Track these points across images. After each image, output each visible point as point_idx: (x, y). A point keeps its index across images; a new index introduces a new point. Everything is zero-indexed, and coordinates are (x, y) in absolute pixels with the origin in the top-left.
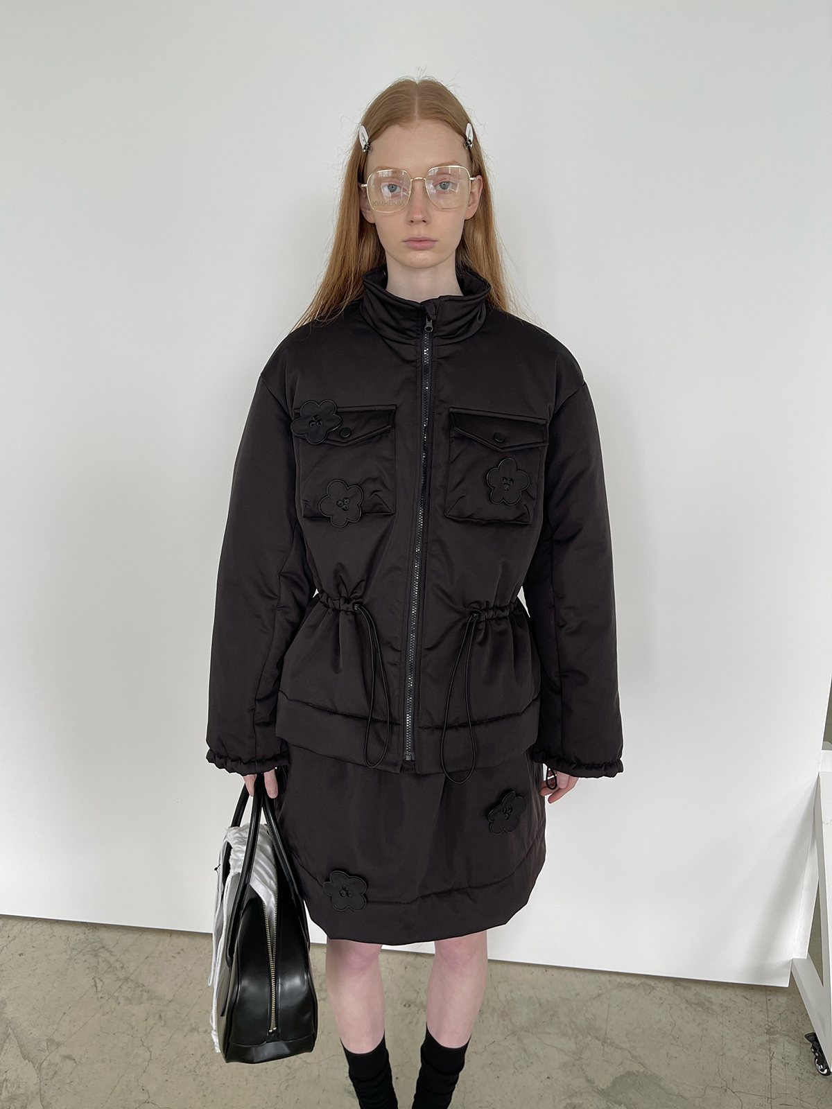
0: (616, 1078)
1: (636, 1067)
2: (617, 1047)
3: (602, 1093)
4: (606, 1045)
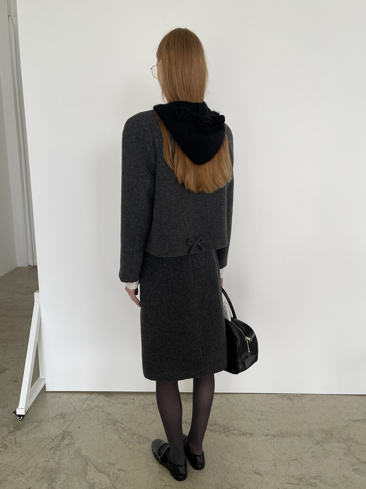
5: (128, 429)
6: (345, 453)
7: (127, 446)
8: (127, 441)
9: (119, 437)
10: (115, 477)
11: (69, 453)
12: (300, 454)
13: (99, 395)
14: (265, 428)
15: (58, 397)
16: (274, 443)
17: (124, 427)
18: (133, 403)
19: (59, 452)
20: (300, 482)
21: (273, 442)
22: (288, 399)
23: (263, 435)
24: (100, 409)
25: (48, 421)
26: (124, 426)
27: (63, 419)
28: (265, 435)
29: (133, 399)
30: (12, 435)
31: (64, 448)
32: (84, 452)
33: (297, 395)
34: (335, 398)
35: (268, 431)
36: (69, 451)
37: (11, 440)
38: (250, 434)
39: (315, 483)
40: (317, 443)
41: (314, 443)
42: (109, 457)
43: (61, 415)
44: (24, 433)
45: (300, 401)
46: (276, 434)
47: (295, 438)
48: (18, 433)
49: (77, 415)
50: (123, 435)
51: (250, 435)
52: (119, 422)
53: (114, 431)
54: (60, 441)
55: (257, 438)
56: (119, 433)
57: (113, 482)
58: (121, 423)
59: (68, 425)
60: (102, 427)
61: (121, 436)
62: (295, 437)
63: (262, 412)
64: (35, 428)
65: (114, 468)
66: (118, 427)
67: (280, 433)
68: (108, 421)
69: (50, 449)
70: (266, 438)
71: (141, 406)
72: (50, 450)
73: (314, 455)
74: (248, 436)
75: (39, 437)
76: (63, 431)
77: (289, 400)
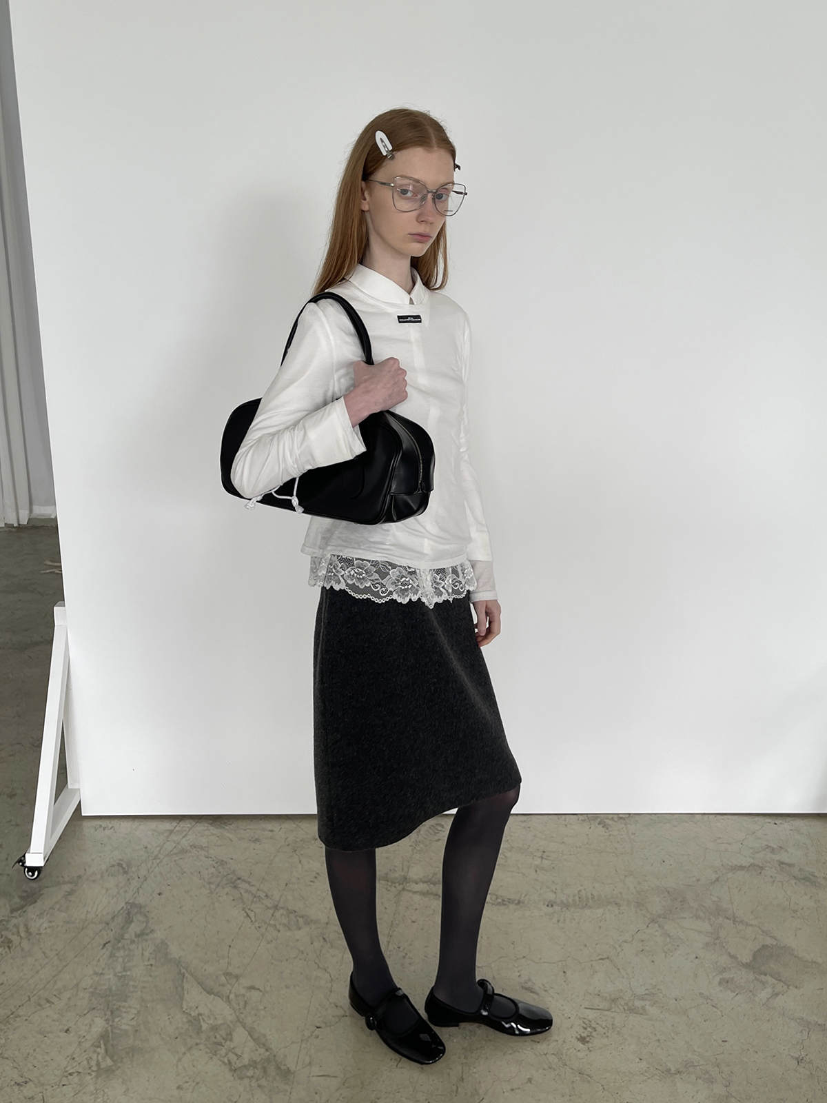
0: (755, 952)
1: (769, 941)
2: (747, 925)
3: (747, 966)
4: (737, 924)
5: (263, 895)
6: (707, 944)
7: (263, 935)
8: (263, 924)
9: (245, 914)
10: (242, 1004)
11: (143, 954)
12: (617, 946)
13: (197, 822)
14: (548, 887)
15: (110, 826)
16: (565, 920)
17: (254, 892)
18: (272, 838)
19: (121, 953)
20: (613, 1006)
21: (562, 920)
22: (599, 824)
23: (544, 904)
24: (203, 853)
25: (94, 881)
26: (254, 890)
27: (125, 875)
28: (547, 904)
29: (272, 831)
30: (20, 916)
31: (133, 942)
32: (174, 950)
33: (620, 815)
34: (698, 821)
35: (554, 895)
36: (143, 949)
37: (17, 926)
38: (516, 902)
39: (643, 1008)
40: (653, 921)
41: (646, 919)
42: (226, 960)
43: (120, 865)
44: (45, 910)
45: (624, 829)
46: (570, 901)
47: (609, 910)
48: (32, 911)
49: (154, 866)
50: (254, 910)
51: (516, 904)
52: (243, 880)
53: (234, 900)
54: (123, 928)
55: (530, 910)
56: (245, 906)
57: (237, 1012)
58: (249, 883)
59: (135, 890)
60: (209, 891)
61: (249, 912)
62: (609, 907)
63: (544, 852)
64: (65, 897)
65: (239, 984)
66: (243, 894)
67: (577, 898)
68: (219, 878)
69: (101, 947)
70: (550, 910)
71: (289, 845)
72: (103, 948)
73: (643, 948)
74: (511, 906)
75: (76, 919)
76: (126, 903)
77: (603, 827)
